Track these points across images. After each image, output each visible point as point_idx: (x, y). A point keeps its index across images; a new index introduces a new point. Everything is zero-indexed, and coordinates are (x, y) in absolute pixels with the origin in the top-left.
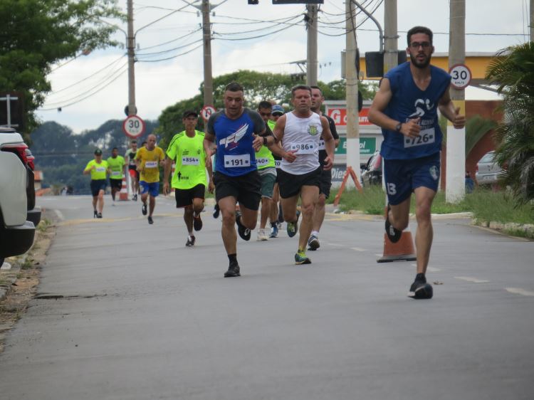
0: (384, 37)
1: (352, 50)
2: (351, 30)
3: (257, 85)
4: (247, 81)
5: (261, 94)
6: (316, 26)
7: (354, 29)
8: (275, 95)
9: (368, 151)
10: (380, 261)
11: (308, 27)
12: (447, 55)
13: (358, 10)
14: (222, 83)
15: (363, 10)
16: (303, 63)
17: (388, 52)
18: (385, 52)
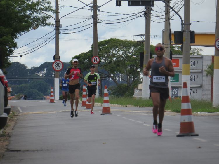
0: (184, 24)
1: (168, 30)
2: (167, 19)
3: (120, 46)
4: (115, 44)
5: (122, 51)
6: (150, 18)
7: (169, 19)
8: (129, 51)
9: (175, 80)
10: (178, 136)
11: (146, 18)
12: (215, 33)
13: (171, 10)
14: (103, 45)
15: (173, 10)
16: (143, 35)
17: (186, 31)
18: (184, 31)
